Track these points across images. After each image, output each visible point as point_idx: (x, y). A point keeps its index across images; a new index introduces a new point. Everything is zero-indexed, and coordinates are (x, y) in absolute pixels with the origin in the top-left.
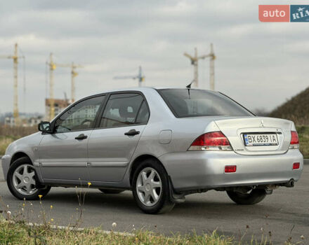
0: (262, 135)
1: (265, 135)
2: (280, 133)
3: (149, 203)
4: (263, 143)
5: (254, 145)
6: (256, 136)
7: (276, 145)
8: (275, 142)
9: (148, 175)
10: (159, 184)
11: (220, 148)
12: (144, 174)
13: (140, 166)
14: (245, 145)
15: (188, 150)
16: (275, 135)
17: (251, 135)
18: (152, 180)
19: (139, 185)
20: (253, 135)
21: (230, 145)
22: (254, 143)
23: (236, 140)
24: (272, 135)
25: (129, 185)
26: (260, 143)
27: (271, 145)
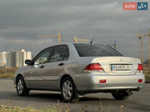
0: (121, 65)
1: (123, 65)
2: (131, 65)
3: (67, 98)
4: (122, 69)
5: (116, 70)
6: (118, 65)
7: (129, 70)
8: (128, 69)
9: (67, 84)
10: (71, 88)
11: (98, 71)
12: (65, 84)
13: (64, 80)
14: (112, 70)
15: (83, 72)
16: (129, 65)
17: (115, 65)
18: (69, 87)
19: (64, 89)
20: (116, 65)
21: (103, 69)
22: (117, 69)
23: (106, 68)
24: (127, 66)
25: (60, 89)
26: (120, 69)
27: (126, 70)
